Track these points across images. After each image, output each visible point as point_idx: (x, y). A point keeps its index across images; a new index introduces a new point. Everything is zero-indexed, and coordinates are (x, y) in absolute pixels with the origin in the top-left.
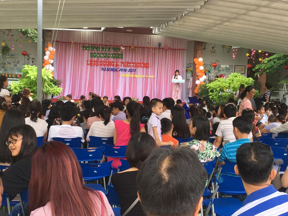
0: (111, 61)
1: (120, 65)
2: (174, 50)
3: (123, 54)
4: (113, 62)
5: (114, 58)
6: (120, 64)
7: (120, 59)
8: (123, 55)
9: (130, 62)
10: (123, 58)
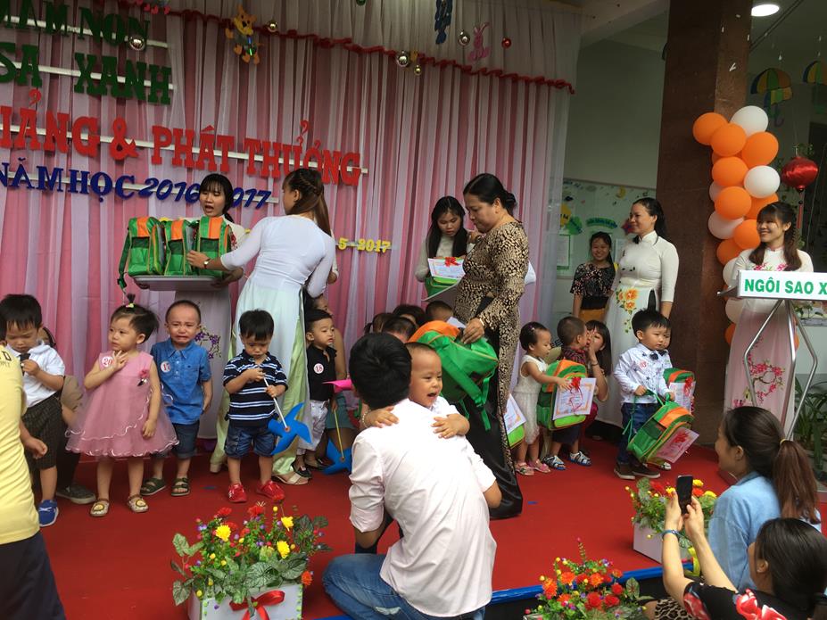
0: (75, 117)
1: (150, 154)
2: (509, 82)
3: (167, 73)
4: (92, 125)
5: (96, 91)
6: (151, 145)
7: (150, 110)
8: (167, 80)
9: (222, 131)
10: (166, 100)
